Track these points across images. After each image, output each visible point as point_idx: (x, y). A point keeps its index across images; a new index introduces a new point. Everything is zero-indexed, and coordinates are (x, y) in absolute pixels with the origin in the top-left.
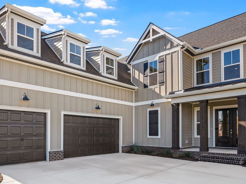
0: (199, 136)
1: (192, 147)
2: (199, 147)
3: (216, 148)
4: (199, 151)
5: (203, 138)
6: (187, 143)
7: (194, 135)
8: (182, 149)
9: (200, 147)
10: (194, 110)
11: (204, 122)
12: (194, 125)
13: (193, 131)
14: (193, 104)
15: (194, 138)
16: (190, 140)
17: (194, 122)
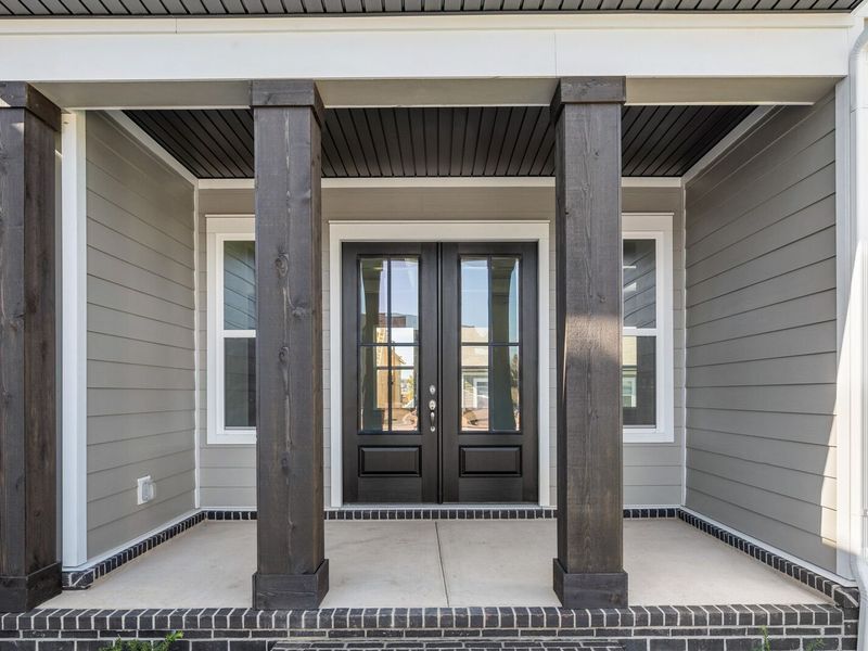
0: (248, 436)
1: (189, 523)
2: (245, 516)
3: (349, 515)
4: (248, 605)
5: (285, 470)
6: (149, 504)
7: (204, 429)
8: (86, 581)
9: (254, 516)
10: (203, 234)
11: (297, 303)
12: (204, 350)
13: (197, 394)
14: (202, 192)
15: (206, 447)
16: (175, 470)
17: (204, 331)
